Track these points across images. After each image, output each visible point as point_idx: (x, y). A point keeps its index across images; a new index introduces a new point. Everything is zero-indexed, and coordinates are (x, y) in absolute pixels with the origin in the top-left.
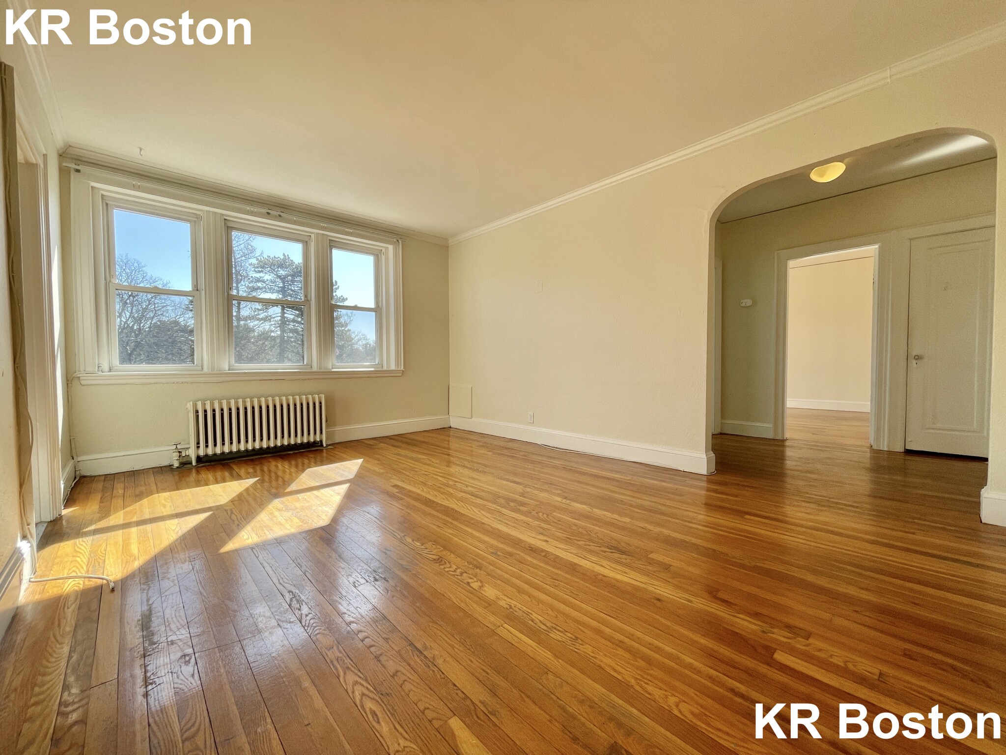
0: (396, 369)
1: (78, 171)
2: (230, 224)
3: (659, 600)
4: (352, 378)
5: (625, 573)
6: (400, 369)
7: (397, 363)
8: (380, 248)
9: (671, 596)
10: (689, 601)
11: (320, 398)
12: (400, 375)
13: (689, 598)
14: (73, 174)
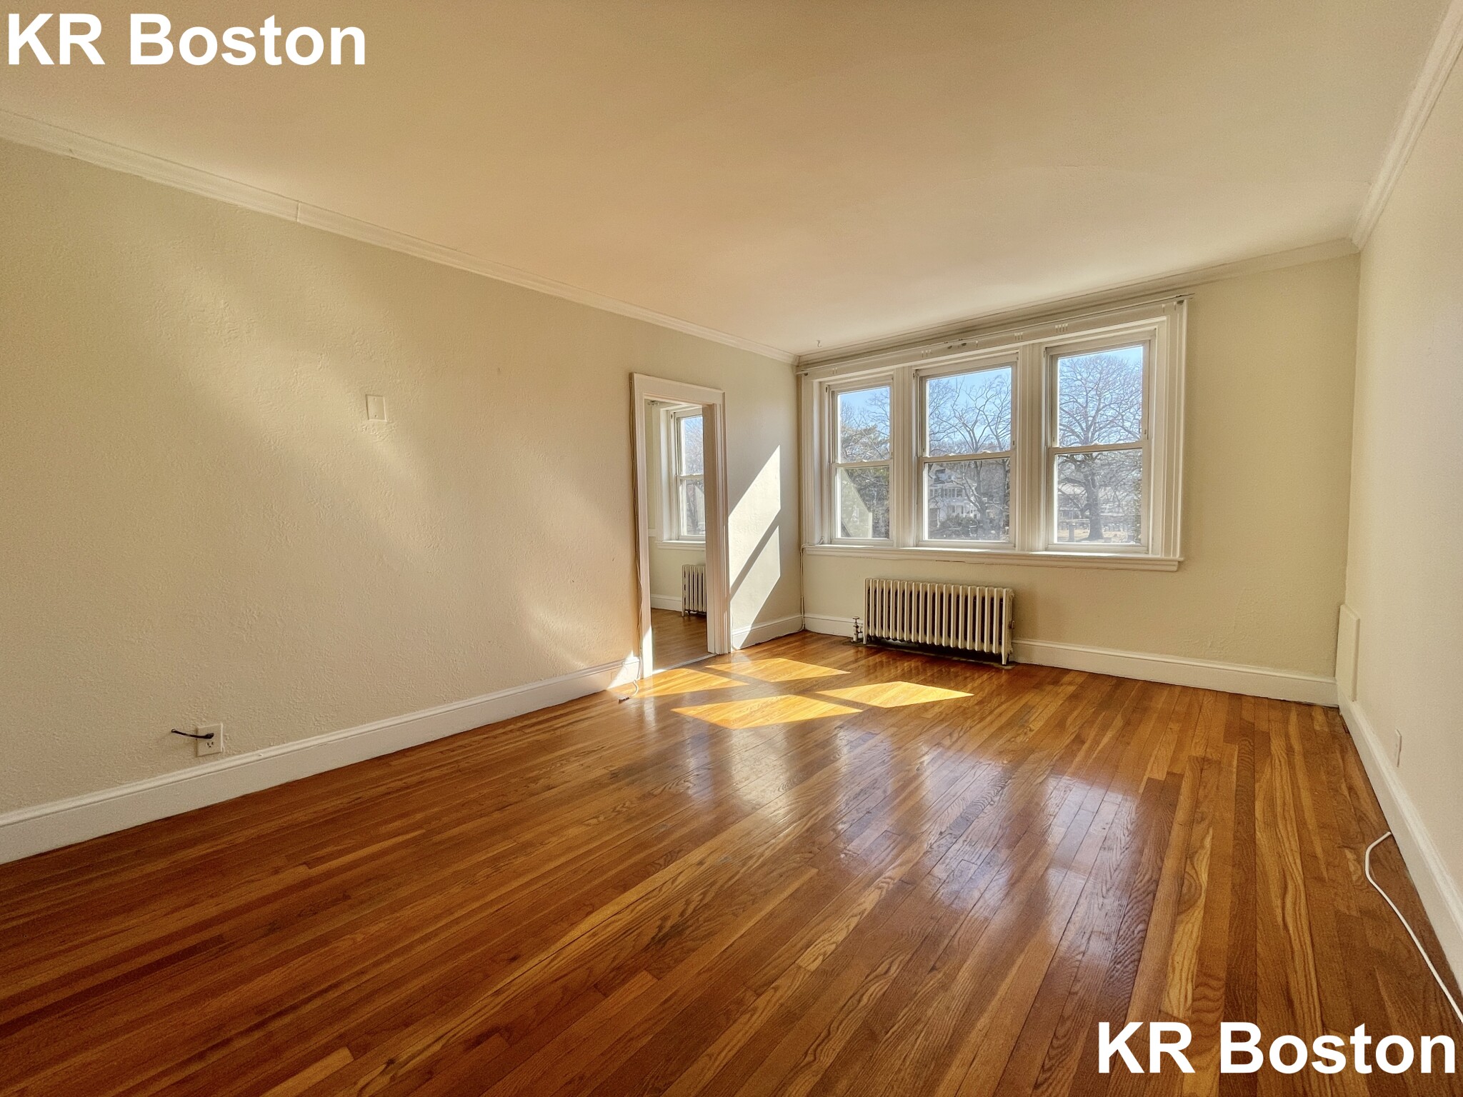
0: (1163, 557)
1: (806, 374)
2: (922, 374)
3: (514, 959)
4: (1066, 567)
5: (594, 935)
6: (1171, 557)
7: (1167, 547)
8: (1152, 328)
9: (516, 975)
10: (497, 993)
11: (1000, 593)
12: (1175, 568)
13: (505, 995)
14: (803, 378)
